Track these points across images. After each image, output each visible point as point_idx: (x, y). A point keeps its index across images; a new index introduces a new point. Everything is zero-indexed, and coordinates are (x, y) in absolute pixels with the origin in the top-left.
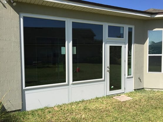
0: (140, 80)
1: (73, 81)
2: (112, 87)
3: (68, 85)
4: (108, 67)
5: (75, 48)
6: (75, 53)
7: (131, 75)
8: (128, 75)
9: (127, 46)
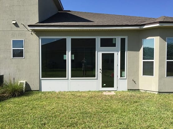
0: (135, 82)
1: (72, 77)
2: (105, 85)
3: (68, 79)
4: (100, 69)
5: (73, 55)
6: (73, 59)
7: (124, 77)
8: (121, 77)
9: (119, 53)
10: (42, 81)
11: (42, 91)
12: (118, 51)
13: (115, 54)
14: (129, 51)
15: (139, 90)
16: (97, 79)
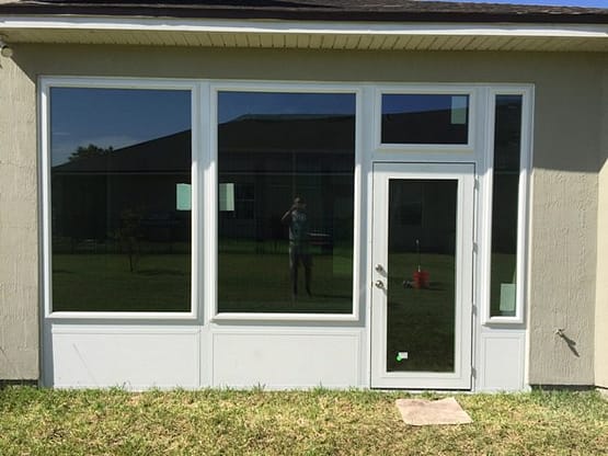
0: (571, 344)
1: (220, 309)
3: (199, 321)
4: (380, 269)
5: (230, 187)
6: (230, 206)
7: (513, 314)
8: (492, 315)
9: (487, 180)
10: (55, 328)
11: (55, 386)
12: (477, 169)
13: (465, 183)
14: (541, 172)
15: (592, 387)
16: (361, 323)
